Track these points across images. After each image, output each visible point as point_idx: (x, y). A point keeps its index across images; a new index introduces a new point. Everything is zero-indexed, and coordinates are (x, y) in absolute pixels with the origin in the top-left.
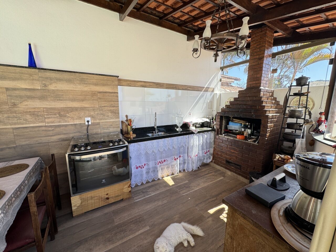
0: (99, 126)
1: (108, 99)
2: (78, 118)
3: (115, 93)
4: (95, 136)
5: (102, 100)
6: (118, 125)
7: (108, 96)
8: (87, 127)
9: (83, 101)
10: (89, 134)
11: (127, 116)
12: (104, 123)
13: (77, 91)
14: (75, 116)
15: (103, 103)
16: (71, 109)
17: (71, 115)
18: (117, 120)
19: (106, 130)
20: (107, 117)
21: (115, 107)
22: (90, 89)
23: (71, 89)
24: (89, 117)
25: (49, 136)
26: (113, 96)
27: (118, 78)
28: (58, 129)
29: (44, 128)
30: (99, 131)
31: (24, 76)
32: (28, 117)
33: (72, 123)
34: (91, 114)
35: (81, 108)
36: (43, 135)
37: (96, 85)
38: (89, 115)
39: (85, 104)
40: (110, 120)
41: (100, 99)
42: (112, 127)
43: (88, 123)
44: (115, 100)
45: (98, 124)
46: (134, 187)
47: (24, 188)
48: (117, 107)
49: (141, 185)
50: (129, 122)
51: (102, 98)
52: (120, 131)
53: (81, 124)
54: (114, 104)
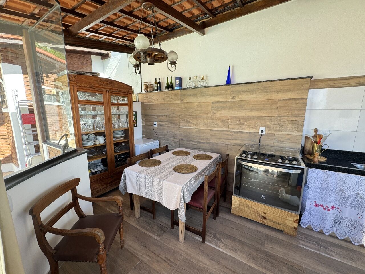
0: (273, 137)
1: (291, 108)
2: (253, 127)
3: (302, 99)
4: (267, 148)
5: (283, 109)
6: (299, 141)
7: (292, 104)
8: (260, 137)
9: (261, 110)
10: (261, 144)
11: (316, 131)
12: (279, 135)
13: (257, 101)
14: (251, 125)
15: (284, 112)
16: (249, 118)
17: (248, 124)
18: (298, 134)
19: (281, 143)
20: (285, 129)
21: (298, 118)
22: (271, 97)
23: (252, 99)
24: (264, 126)
25: (229, 139)
26: (299, 103)
27: (312, 79)
28: (236, 135)
29: (227, 133)
30: (272, 143)
31: (222, 92)
32: (219, 123)
33: (248, 131)
34: (267, 124)
35: (258, 117)
36: (225, 138)
37: (278, 92)
38: (265, 125)
39: (263, 114)
40: (288, 133)
41: (280, 107)
42: (290, 142)
43: (262, 133)
44: (300, 109)
45: (273, 135)
46: (305, 227)
47: (206, 171)
48: (303, 117)
49: (318, 232)
50: (318, 138)
51: (283, 106)
52: (300, 148)
53: (255, 133)
54: (298, 114)
